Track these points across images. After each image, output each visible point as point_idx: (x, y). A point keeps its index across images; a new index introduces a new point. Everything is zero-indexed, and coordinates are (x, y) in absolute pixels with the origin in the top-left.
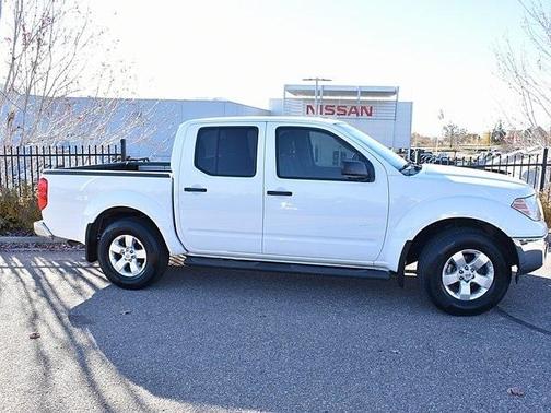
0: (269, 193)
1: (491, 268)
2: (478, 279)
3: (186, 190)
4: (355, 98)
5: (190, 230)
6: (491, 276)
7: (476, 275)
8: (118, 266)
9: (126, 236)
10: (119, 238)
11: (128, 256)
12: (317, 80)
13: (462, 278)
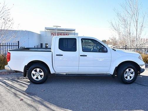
0: (81, 56)
1: (134, 72)
2: (131, 75)
3: (57, 55)
4: (64, 32)
5: (57, 66)
6: (134, 74)
7: (131, 74)
8: (34, 78)
9: (37, 69)
10: (35, 69)
11: (38, 74)
12: (57, 26)
13: (128, 75)
